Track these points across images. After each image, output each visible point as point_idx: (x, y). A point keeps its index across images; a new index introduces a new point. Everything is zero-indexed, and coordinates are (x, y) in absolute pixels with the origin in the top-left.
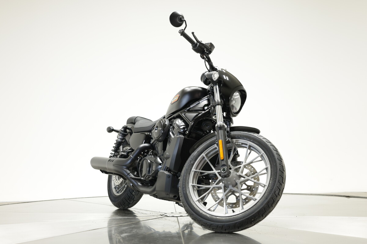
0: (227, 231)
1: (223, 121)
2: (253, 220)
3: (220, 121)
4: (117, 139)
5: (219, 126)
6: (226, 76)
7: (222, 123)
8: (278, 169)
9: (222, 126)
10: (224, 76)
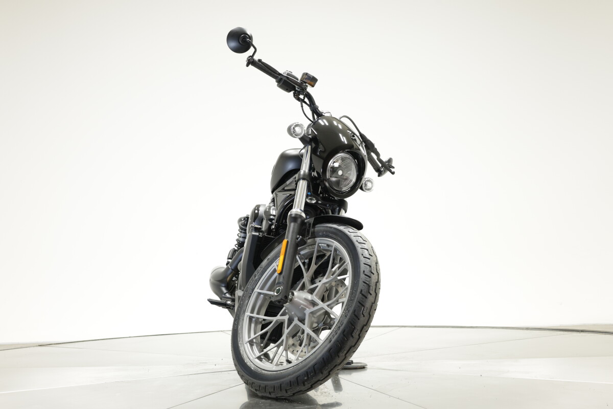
0: (273, 396)
1: (303, 209)
2: (306, 378)
3: (298, 207)
4: (238, 237)
5: (293, 216)
6: (343, 136)
7: (300, 211)
8: (359, 291)
9: (298, 216)
10: (340, 135)
